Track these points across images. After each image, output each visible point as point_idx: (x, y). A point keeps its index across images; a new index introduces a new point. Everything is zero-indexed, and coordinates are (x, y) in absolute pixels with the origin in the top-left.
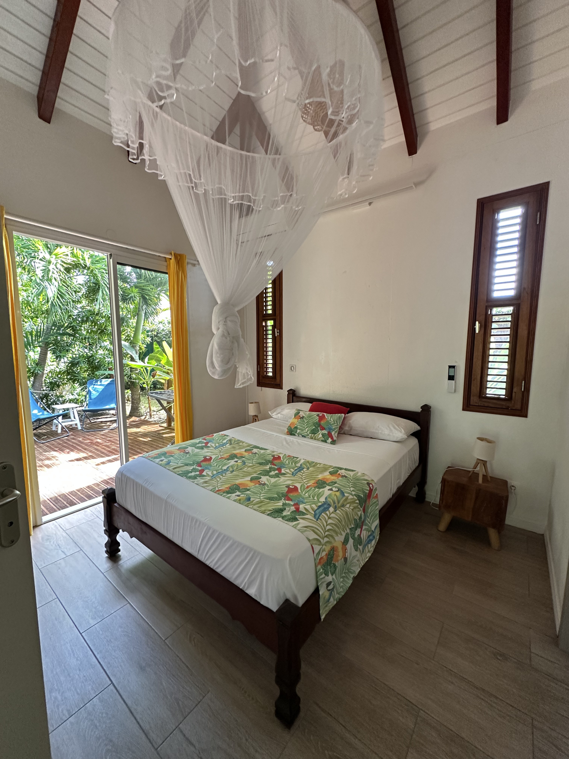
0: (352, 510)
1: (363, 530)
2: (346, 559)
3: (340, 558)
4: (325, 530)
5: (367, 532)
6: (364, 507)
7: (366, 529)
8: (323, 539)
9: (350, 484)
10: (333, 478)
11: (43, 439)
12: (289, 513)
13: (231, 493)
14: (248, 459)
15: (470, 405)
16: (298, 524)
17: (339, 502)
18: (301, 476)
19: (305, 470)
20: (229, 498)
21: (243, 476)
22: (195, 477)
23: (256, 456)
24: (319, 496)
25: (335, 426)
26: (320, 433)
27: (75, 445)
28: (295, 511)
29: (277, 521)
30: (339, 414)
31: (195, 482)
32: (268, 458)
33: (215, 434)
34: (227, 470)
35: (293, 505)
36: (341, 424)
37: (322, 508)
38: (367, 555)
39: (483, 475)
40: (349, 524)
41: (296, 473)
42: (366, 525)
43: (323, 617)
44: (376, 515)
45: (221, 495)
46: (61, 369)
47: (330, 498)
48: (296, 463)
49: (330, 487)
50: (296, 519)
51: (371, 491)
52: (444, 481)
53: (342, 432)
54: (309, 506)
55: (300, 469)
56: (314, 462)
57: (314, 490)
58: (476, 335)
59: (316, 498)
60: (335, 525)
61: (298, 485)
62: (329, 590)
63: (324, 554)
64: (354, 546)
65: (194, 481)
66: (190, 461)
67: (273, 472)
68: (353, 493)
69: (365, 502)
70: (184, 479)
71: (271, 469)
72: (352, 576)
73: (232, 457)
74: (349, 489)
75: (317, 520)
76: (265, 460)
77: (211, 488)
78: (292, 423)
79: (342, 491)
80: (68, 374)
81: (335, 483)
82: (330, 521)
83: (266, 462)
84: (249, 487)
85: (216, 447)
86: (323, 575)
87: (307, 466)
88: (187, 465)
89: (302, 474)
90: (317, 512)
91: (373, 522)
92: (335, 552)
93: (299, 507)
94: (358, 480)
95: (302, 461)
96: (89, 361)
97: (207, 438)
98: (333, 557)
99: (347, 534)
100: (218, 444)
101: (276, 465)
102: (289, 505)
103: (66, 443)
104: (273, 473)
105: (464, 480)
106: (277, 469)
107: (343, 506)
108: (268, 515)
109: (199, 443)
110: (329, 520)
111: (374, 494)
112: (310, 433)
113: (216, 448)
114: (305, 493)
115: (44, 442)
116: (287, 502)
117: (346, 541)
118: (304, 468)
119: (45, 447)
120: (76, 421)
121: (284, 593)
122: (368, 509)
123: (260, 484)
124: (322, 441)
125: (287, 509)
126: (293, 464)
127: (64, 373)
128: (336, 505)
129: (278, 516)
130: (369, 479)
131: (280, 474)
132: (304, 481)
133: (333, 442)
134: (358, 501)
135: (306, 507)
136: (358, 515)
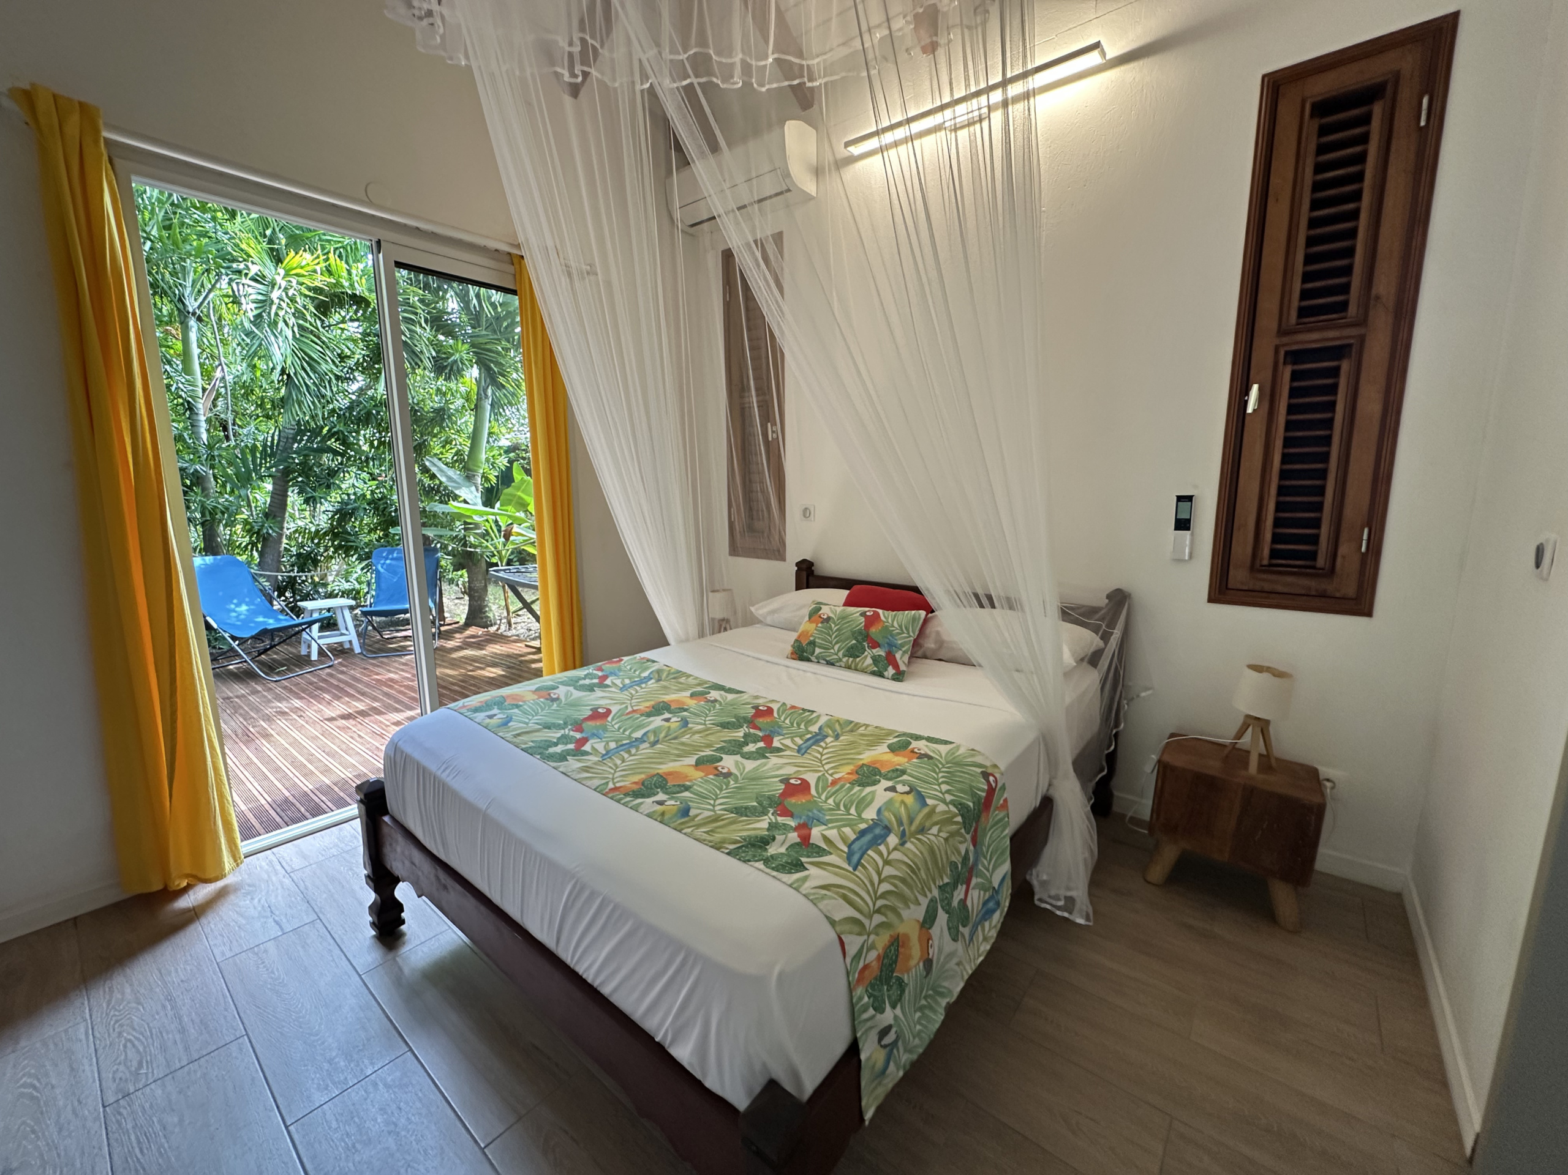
0: (946, 840)
1: (973, 889)
2: (928, 963)
3: (913, 962)
4: (875, 893)
5: (982, 893)
6: (976, 831)
7: (977, 886)
8: (870, 917)
9: (941, 775)
10: (899, 760)
11: (278, 674)
12: (783, 850)
13: (643, 796)
14: (695, 714)
15: (1227, 588)
16: (806, 878)
17: (911, 821)
18: (819, 756)
19: (829, 740)
20: (636, 808)
21: (679, 756)
22: (562, 757)
23: (714, 707)
24: (862, 804)
25: (905, 639)
26: (866, 656)
27: (342, 685)
28: (797, 844)
29: (752, 869)
30: (913, 612)
31: (561, 770)
32: (742, 712)
33: (625, 659)
34: (641, 740)
35: (796, 829)
36: (917, 633)
37: (868, 838)
38: (982, 949)
39: (1260, 755)
40: (937, 876)
41: (809, 748)
42: (980, 875)
43: (868, 1115)
44: (1002, 853)
45: (618, 801)
46: (318, 525)
47: (890, 811)
48: (809, 723)
49: (890, 784)
50: (799, 866)
51: (991, 791)
52: (1164, 769)
53: (919, 653)
54: (835, 831)
55: (818, 738)
56: (852, 722)
57: (851, 789)
58: (1247, 419)
59: (853, 811)
60: (903, 880)
61: (811, 778)
62: (885, 1047)
63: (873, 955)
64: (949, 929)
65: (559, 767)
66: (558, 718)
67: (751, 745)
68: (948, 798)
69: (978, 819)
70: (535, 761)
71: (748, 739)
72: (944, 1002)
73: (658, 709)
74: (937, 787)
75: (855, 869)
76: (736, 717)
77: (597, 782)
78: (803, 632)
79: (919, 794)
80: (335, 536)
81: (903, 772)
82: (888, 871)
83: (738, 720)
84: (690, 781)
85: (624, 686)
86: (871, 1012)
87: (834, 731)
88: (549, 728)
89: (821, 750)
90: (856, 846)
91: (995, 868)
92: (901, 950)
93: (809, 835)
94: (957, 764)
95: (822, 721)
96: (376, 509)
97: (607, 666)
98: (896, 962)
99: (933, 901)
100: (630, 679)
101: (760, 729)
102: (785, 828)
103: (324, 681)
104: (751, 748)
105: (1213, 766)
106: (763, 739)
107: (922, 830)
108: (728, 854)
109: (586, 677)
110: (887, 868)
111: (998, 801)
112: (844, 656)
113: (624, 688)
114: (827, 798)
115: (278, 679)
116: (780, 819)
117: (929, 920)
118: (826, 736)
119: (279, 690)
120: (348, 635)
121: (764, 1065)
122: (985, 835)
123: (719, 774)
124: (873, 673)
125: (779, 838)
126: (802, 726)
127: (325, 534)
128: (904, 830)
129: (754, 856)
130: (988, 764)
131: (770, 749)
132: (827, 767)
133: (899, 677)
134: (959, 819)
135: (828, 833)
136: (959, 853)
